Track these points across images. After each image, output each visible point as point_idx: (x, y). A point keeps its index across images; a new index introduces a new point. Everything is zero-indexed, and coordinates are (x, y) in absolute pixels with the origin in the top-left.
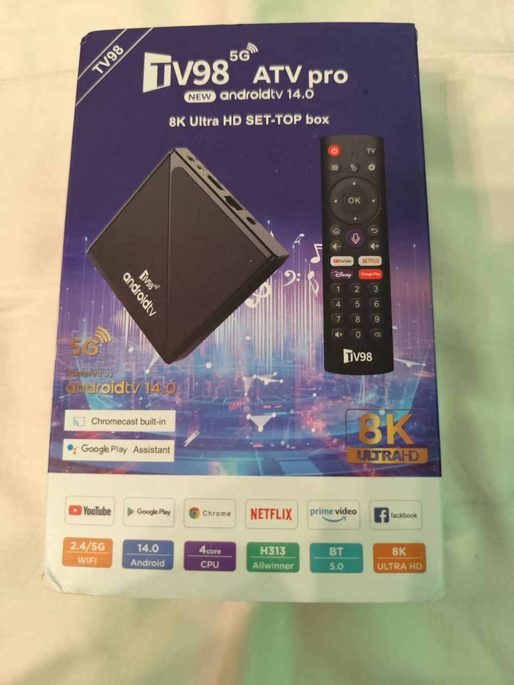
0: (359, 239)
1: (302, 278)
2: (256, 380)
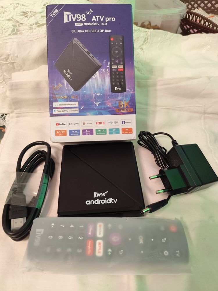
0: (118, 61)
1: (105, 71)
2: (96, 95)
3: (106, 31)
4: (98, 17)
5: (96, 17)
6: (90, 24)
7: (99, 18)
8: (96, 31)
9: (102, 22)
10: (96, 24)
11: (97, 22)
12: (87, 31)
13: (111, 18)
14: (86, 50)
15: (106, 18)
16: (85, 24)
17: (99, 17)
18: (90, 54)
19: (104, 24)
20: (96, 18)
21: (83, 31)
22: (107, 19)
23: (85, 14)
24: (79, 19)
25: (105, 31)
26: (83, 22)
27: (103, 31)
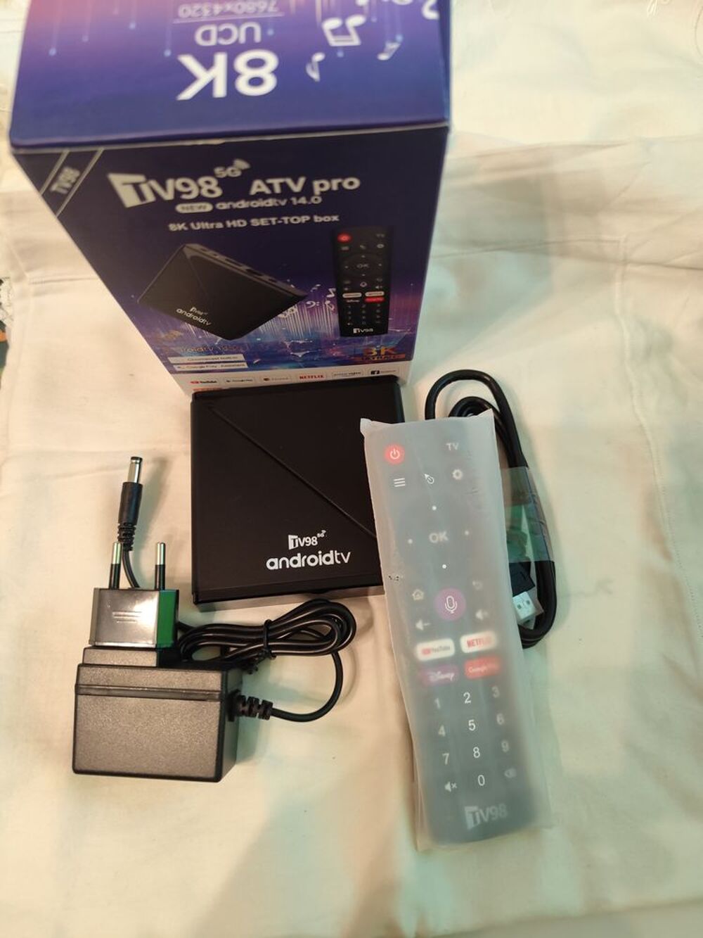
1: (321, 305)
3: (317, 219)
4: (276, 182)
5: (270, 181)
6: (243, 204)
7: (284, 186)
8: (276, 221)
9: (298, 195)
10: (271, 202)
11: (273, 195)
12: (239, 223)
13: (339, 180)
14: (244, 268)
15: (316, 184)
16: (224, 206)
17: (282, 180)
18: (260, 275)
19: (308, 199)
20: (270, 186)
21: (220, 225)
22: (322, 186)
23: (213, 174)
24: (189, 193)
25: (312, 219)
26: (213, 201)
27: (304, 219)
